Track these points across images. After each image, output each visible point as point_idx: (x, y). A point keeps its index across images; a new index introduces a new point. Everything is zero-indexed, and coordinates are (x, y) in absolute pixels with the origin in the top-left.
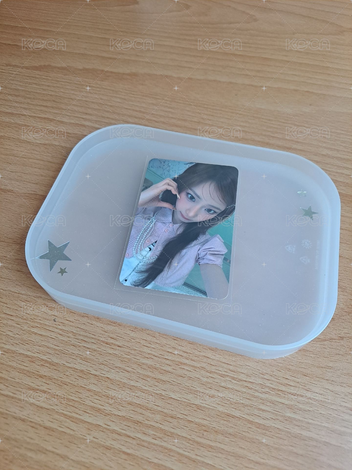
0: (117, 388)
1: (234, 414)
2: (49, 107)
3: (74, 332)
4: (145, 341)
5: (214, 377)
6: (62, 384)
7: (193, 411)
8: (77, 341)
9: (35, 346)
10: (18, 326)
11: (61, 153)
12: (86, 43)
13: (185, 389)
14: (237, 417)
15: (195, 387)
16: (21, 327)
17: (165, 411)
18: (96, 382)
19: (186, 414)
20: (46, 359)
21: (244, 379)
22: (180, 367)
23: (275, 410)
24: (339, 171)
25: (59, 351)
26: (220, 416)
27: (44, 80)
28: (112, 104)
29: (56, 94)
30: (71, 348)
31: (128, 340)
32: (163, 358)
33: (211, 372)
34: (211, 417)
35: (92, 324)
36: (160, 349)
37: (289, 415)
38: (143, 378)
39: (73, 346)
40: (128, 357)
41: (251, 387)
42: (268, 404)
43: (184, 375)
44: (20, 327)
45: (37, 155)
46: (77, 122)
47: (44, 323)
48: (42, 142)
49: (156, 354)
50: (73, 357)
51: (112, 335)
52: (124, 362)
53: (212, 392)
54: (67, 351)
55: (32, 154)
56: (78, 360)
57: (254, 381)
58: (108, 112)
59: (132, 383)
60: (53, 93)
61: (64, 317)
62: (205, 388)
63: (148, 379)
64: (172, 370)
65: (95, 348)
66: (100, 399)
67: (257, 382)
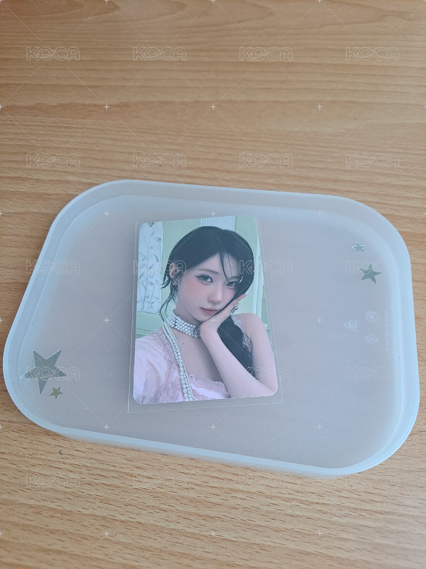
0: (152, 536)
1: (308, 550)
2: (20, 161)
3: (88, 465)
4: (181, 466)
5: (276, 503)
6: (80, 539)
7: (255, 553)
8: (93, 477)
9: (39, 492)
10: (14, 467)
11: (41, 222)
12: (58, 69)
13: (240, 525)
14: (313, 554)
15: (253, 520)
16: (18, 468)
17: (220, 558)
18: (124, 531)
19: (247, 558)
20: (56, 507)
21: (316, 501)
22: (231, 495)
23: (361, 537)
24: (401, 203)
25: (71, 494)
26: (291, 555)
27: (9, 127)
28: (100, 148)
29: (26, 144)
30: (87, 488)
31: (160, 468)
32: (208, 486)
33: (271, 497)
34: (280, 558)
35: (110, 452)
36: (202, 475)
37: (377, 541)
38: (185, 517)
39: (88, 485)
40: (162, 490)
41: (327, 510)
42: (350, 531)
43: (237, 506)
44: (16, 468)
45: (12, 229)
46: (59, 178)
47: (47, 458)
48: (15, 211)
49: (198, 482)
50: (90, 500)
51: (137, 464)
52: (157, 498)
53: (276, 524)
54: (81, 493)
55: (5, 229)
56: (98, 503)
57: (329, 502)
58: (96, 159)
59: (172, 526)
60: (22, 143)
61: (72, 446)
62: (268, 520)
63: (192, 518)
64: (221, 501)
65: (118, 484)
66: (132, 553)
67: (332, 503)
